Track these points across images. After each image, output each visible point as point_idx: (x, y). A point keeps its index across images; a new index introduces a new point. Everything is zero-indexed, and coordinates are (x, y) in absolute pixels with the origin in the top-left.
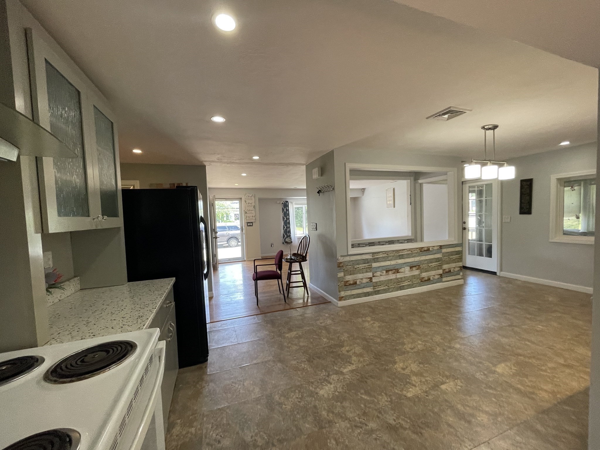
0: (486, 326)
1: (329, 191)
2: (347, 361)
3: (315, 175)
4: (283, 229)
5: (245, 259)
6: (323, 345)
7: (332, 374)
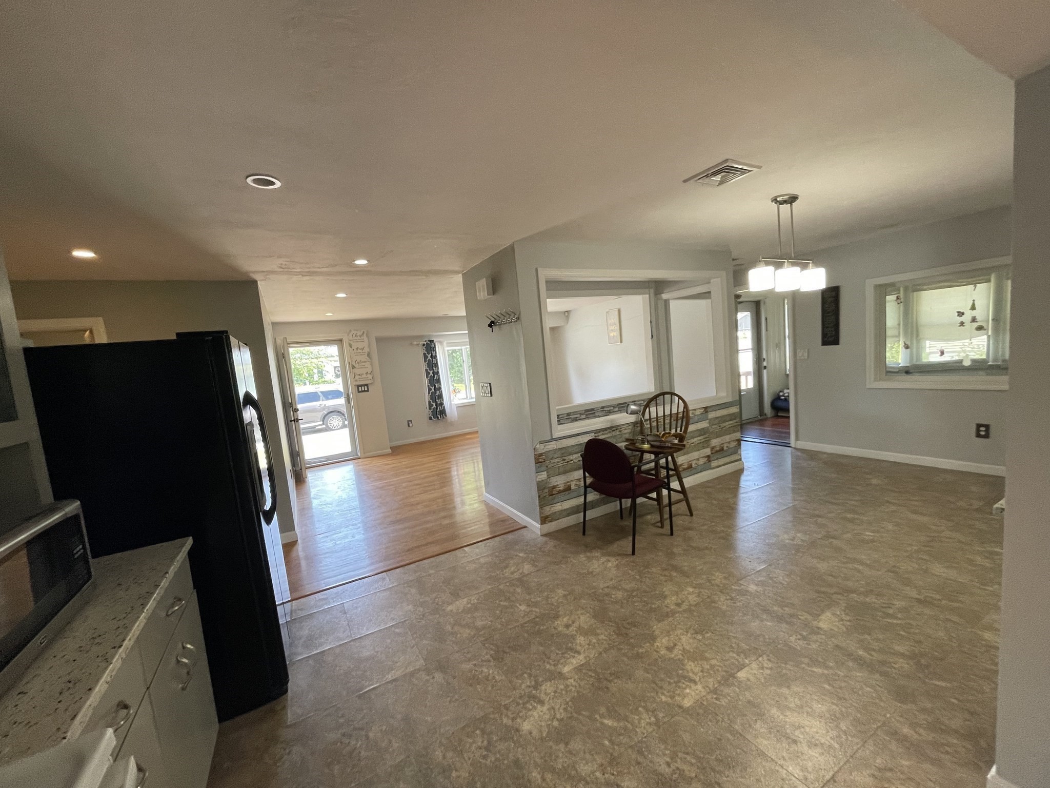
0: (791, 542)
1: (510, 323)
2: (567, 647)
3: (482, 293)
4: (429, 393)
5: (359, 454)
6: (520, 619)
7: (543, 681)
